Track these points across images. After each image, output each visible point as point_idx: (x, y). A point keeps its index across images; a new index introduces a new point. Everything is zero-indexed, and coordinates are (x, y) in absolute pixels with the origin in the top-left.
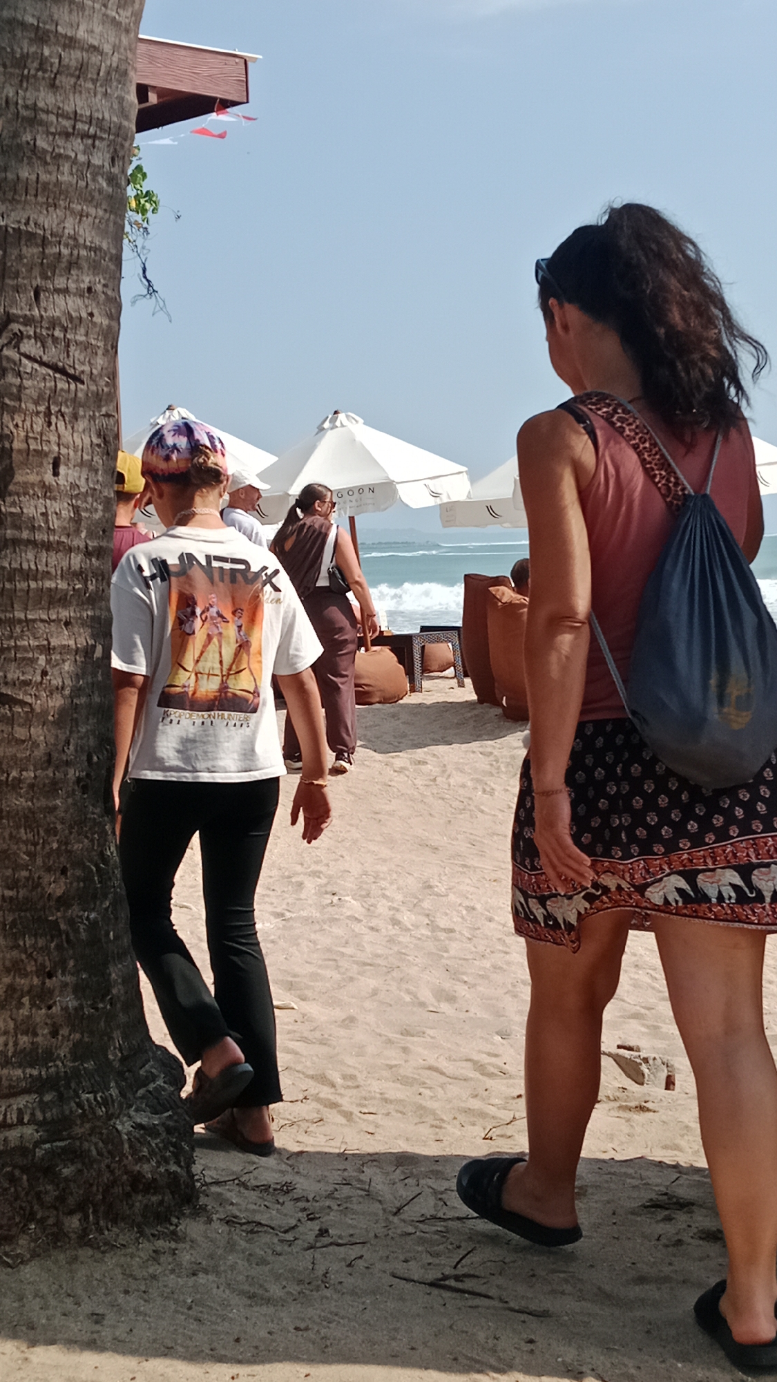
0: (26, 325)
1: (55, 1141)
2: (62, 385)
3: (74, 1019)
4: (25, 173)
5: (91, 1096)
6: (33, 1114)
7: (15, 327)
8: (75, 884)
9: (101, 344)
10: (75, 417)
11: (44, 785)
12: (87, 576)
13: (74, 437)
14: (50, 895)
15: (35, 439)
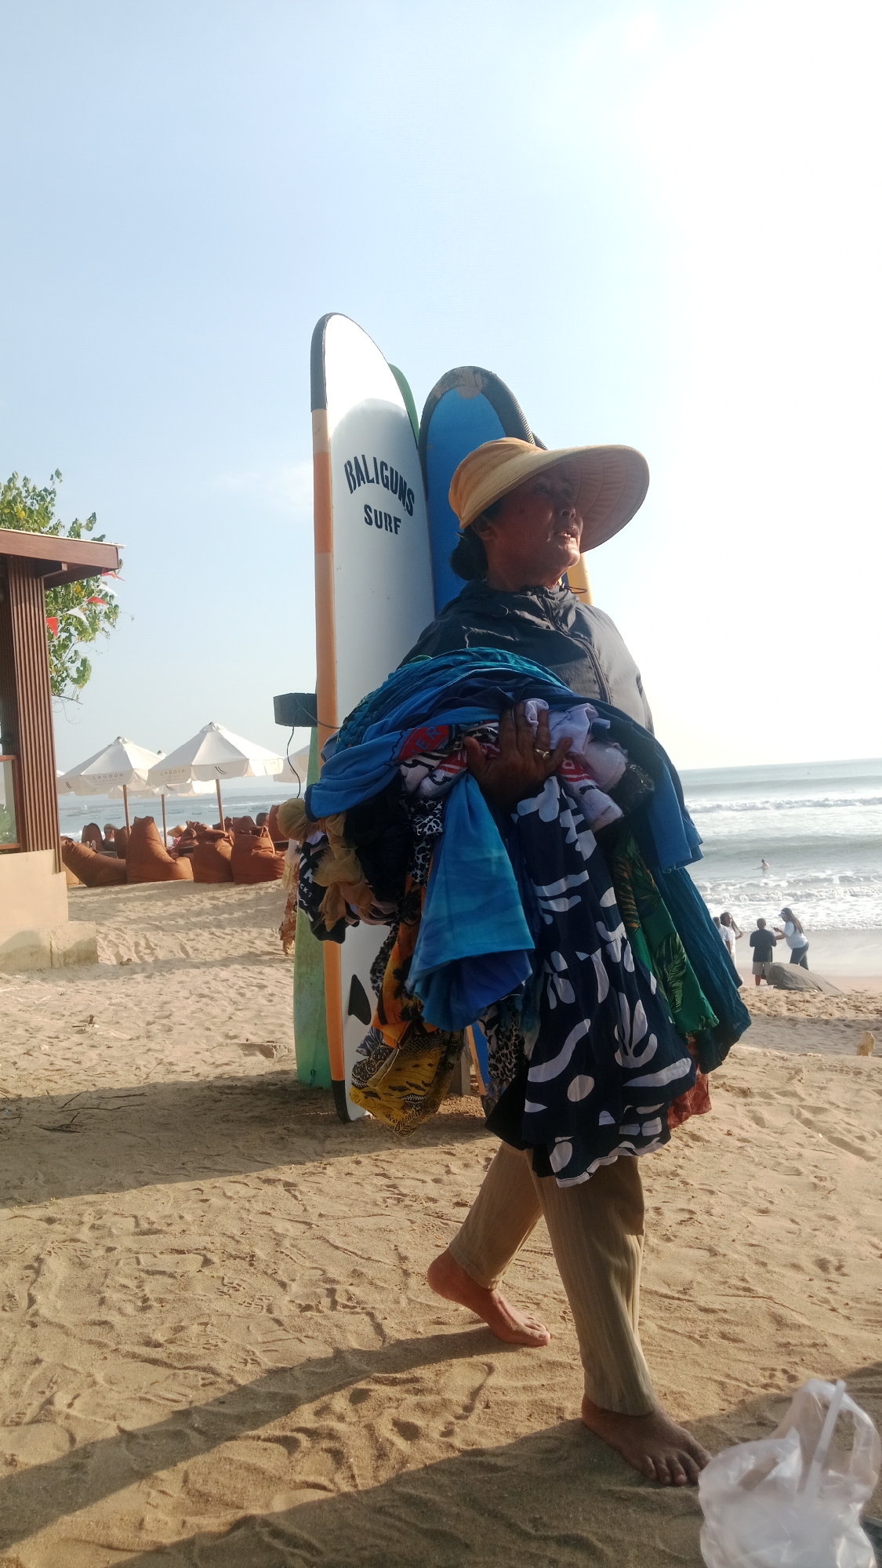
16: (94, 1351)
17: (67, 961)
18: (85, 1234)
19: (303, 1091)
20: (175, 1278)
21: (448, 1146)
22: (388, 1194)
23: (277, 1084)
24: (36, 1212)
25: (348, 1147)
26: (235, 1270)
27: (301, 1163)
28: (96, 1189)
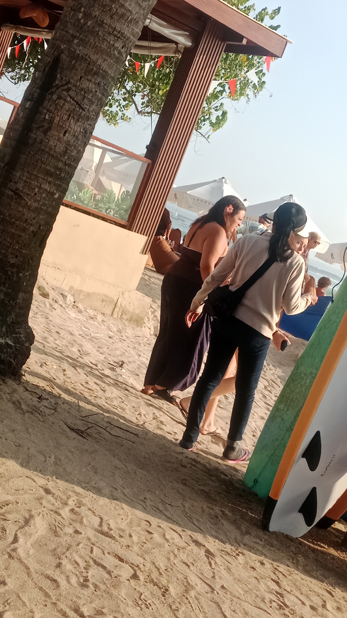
0: (73, 86)
2: (77, 109)
4: (92, 40)
7: (70, 86)
8: (18, 262)
9: (96, 102)
10: (78, 120)
11: (21, 228)
12: (62, 172)
13: (76, 127)
14: (9, 262)
15: (62, 122)
16: (41, 597)
17: (123, 316)
18: (65, 512)
19: (244, 491)
20: (111, 576)
21: (331, 587)
22: (274, 598)
23: (226, 476)
24: (41, 481)
25: (260, 548)
26: (151, 593)
27: (223, 542)
28: (84, 485)
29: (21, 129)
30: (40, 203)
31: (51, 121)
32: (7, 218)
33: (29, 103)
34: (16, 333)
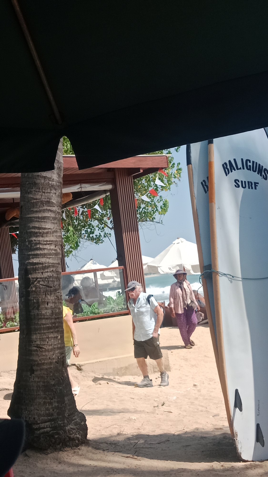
0: (40, 279)
1: (54, 431)
2: (48, 289)
3: (57, 408)
4: (38, 252)
5: (60, 422)
6: (49, 426)
7: (38, 280)
8: (56, 382)
9: (56, 280)
10: (51, 294)
11: (49, 363)
12: (56, 324)
13: (51, 298)
14: (51, 384)
15: (43, 299)
29: (25, 313)
30: (53, 346)
31: (38, 302)
32: (40, 362)
33: (23, 298)
34: (74, 420)
